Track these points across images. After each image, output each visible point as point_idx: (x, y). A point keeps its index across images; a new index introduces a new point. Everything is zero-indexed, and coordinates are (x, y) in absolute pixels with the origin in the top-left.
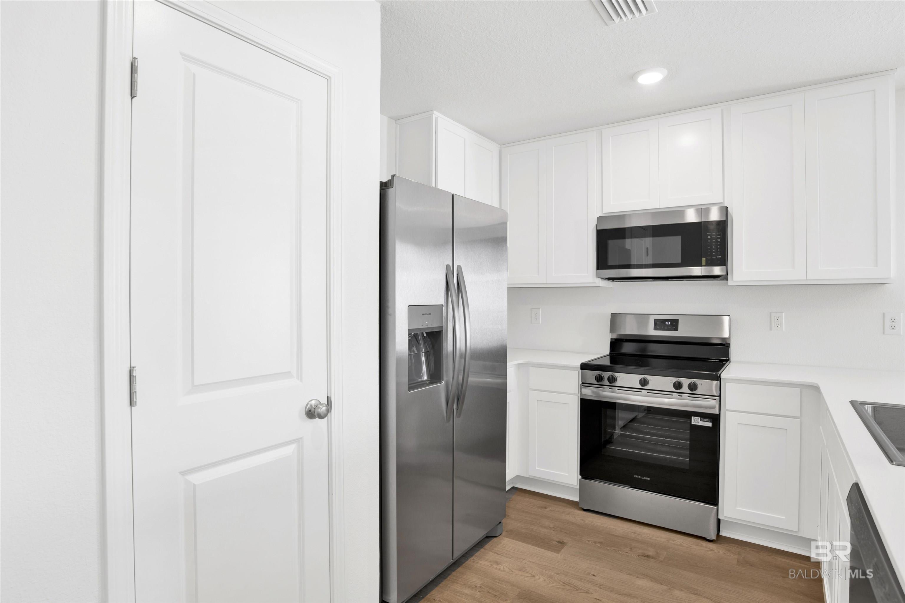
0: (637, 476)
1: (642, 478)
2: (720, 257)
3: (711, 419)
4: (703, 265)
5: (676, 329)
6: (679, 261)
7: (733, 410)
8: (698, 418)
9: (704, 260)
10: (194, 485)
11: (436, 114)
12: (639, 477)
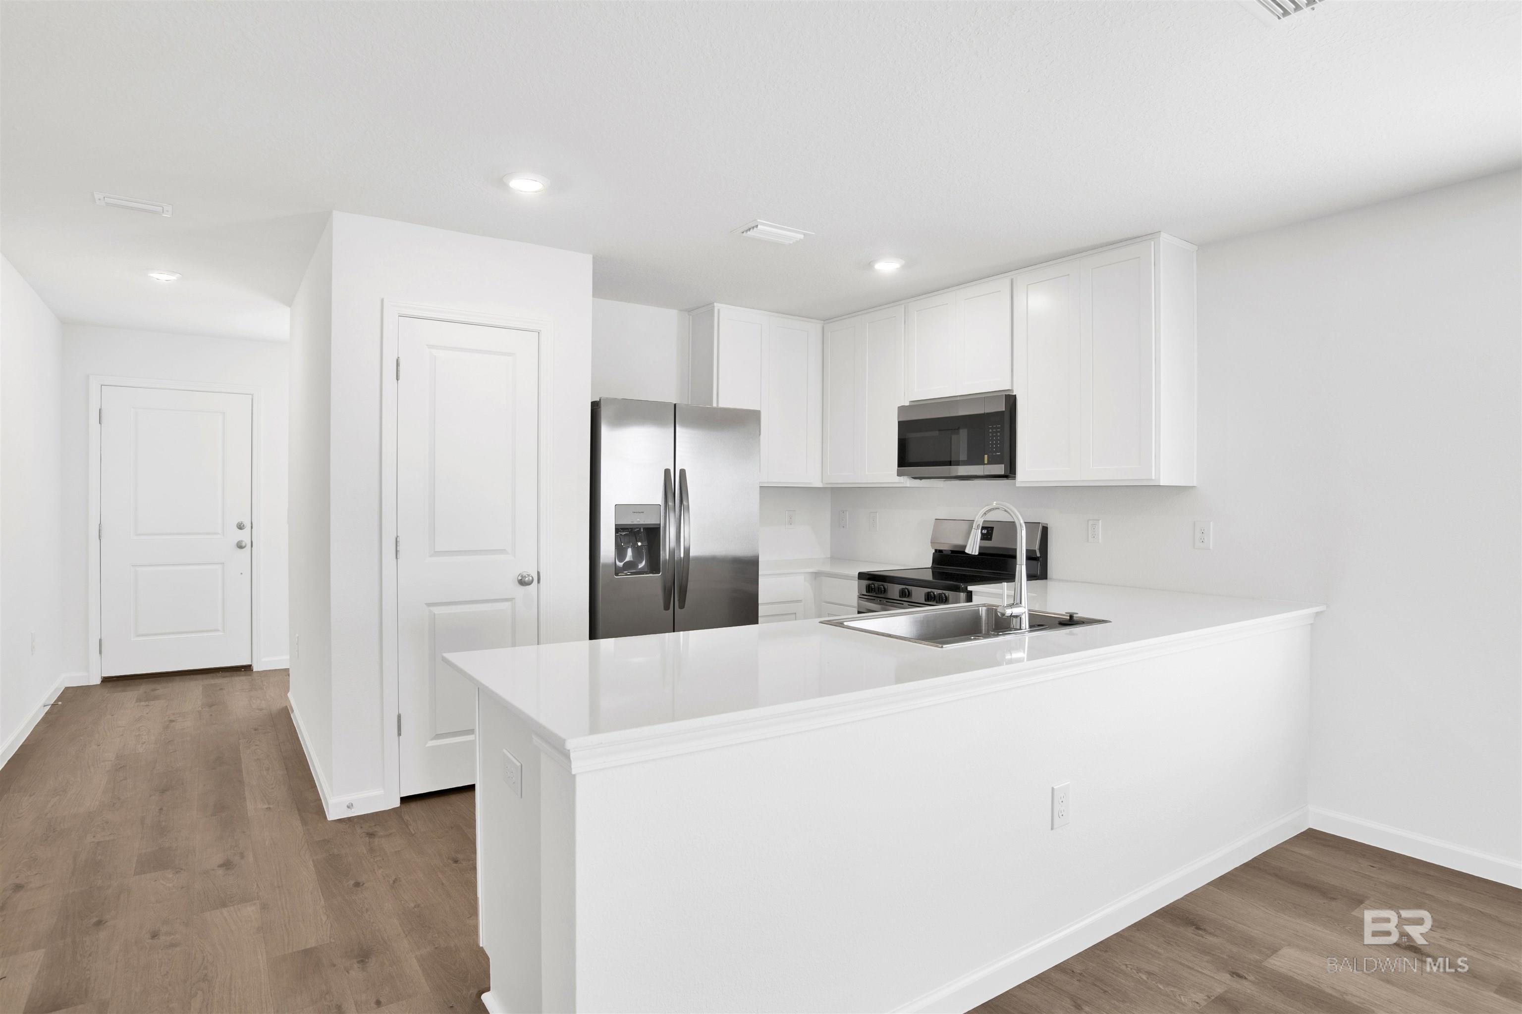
2: (999, 453)
4: (985, 464)
5: (991, 539)
6: (966, 458)
9: (985, 458)
10: (434, 614)
11: (717, 306)
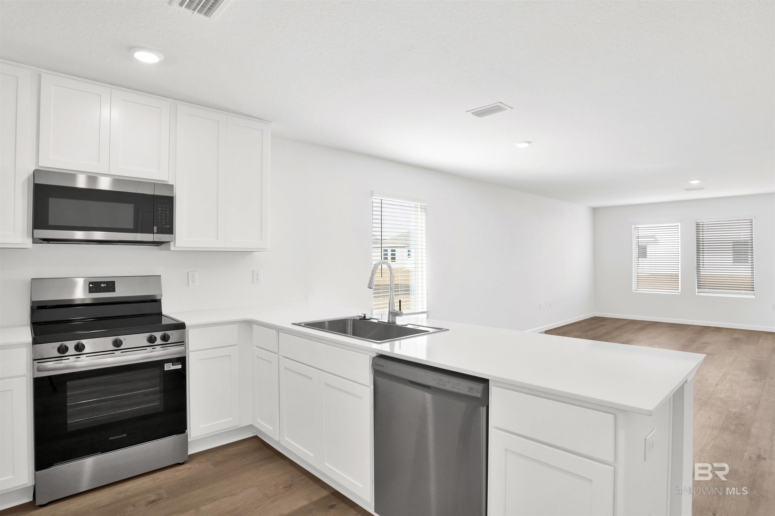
0: (112, 438)
1: (118, 437)
2: (169, 226)
3: (181, 362)
4: (154, 232)
5: (114, 290)
6: (131, 226)
7: (196, 350)
8: (170, 364)
9: (155, 228)
12: (115, 438)
